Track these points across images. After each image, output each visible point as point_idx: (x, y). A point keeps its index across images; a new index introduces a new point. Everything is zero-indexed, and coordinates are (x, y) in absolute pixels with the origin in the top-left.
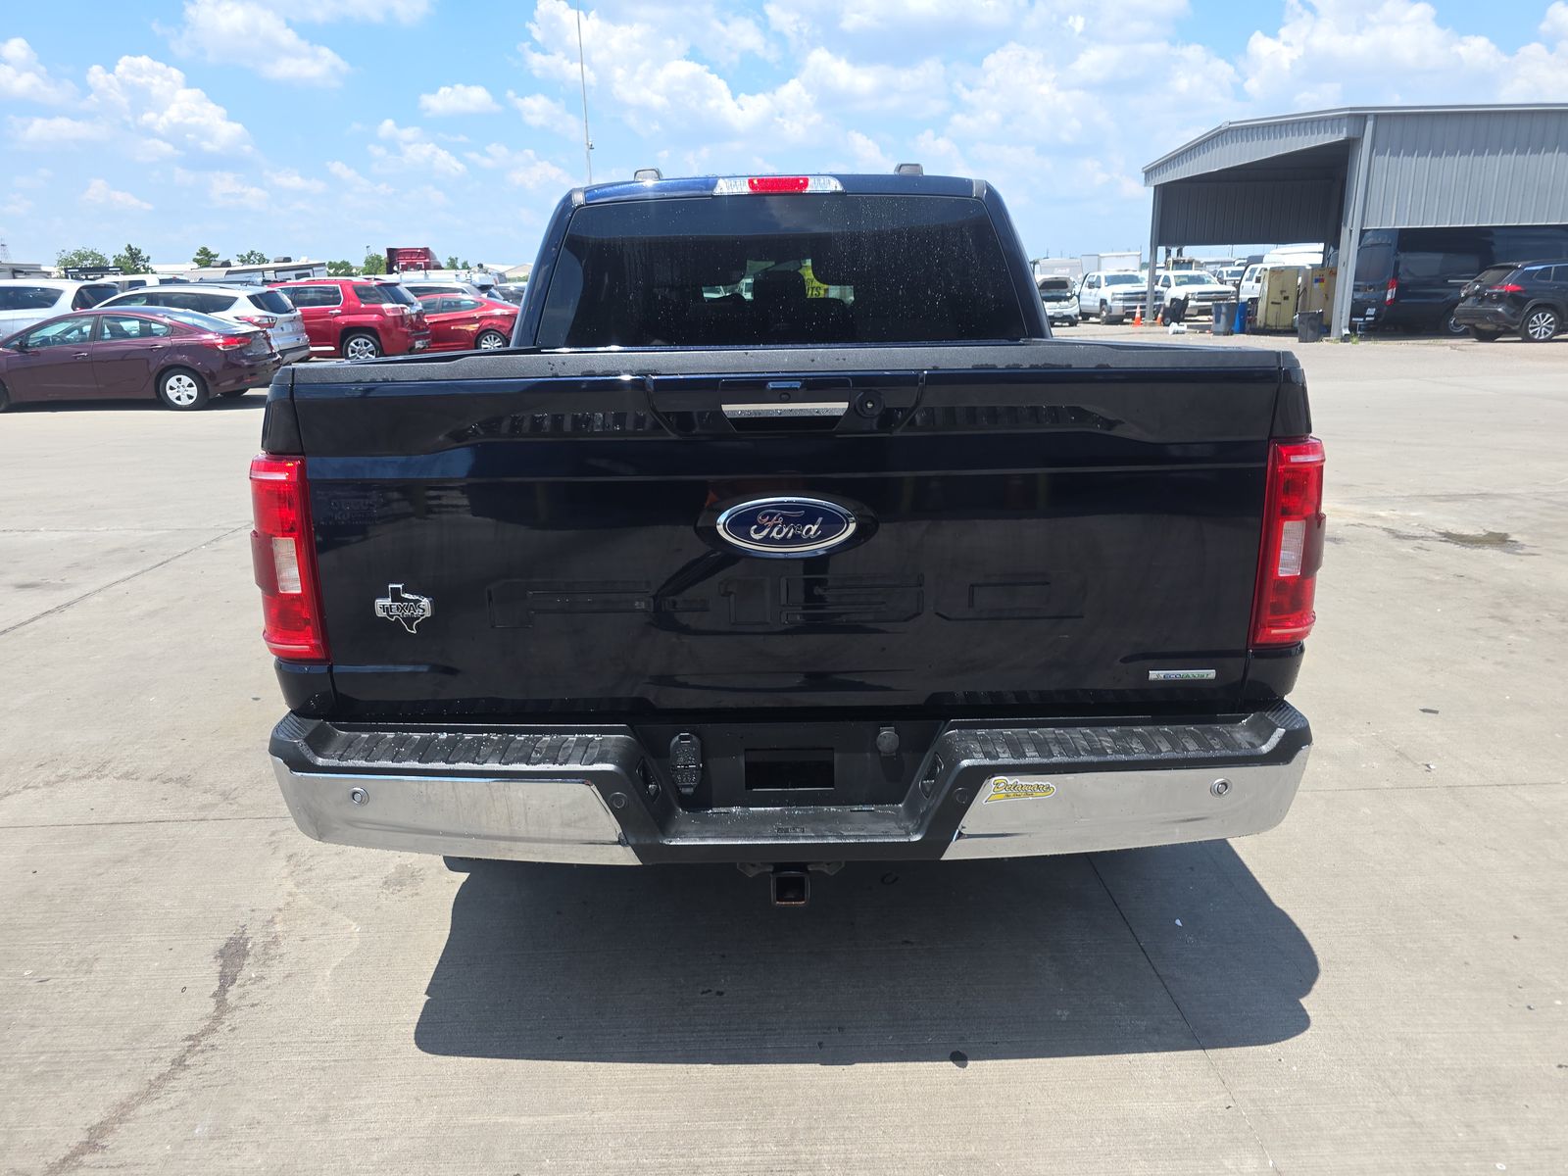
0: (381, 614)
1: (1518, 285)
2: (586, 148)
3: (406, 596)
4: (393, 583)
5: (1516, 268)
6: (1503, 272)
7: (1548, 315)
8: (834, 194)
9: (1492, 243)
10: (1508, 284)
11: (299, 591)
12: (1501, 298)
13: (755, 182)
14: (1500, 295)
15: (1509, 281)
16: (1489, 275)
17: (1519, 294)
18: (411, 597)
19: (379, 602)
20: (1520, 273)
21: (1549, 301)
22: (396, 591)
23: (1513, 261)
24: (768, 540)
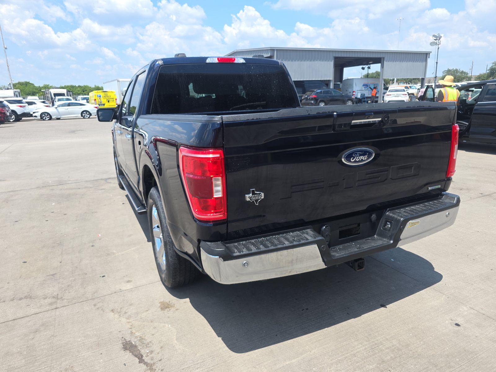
0: (248, 199)
1: (316, 95)
2: (4, 49)
3: (256, 192)
4: (252, 189)
5: (314, 91)
6: (311, 92)
7: (323, 103)
8: (243, 63)
9: (304, 85)
10: (313, 96)
11: (221, 196)
12: (312, 99)
13: (220, 59)
14: (312, 98)
15: (313, 94)
16: (308, 93)
17: (316, 98)
18: (258, 193)
19: (247, 196)
20: (316, 92)
21: (323, 99)
22: (253, 191)
23: (313, 89)
24: (355, 162)
